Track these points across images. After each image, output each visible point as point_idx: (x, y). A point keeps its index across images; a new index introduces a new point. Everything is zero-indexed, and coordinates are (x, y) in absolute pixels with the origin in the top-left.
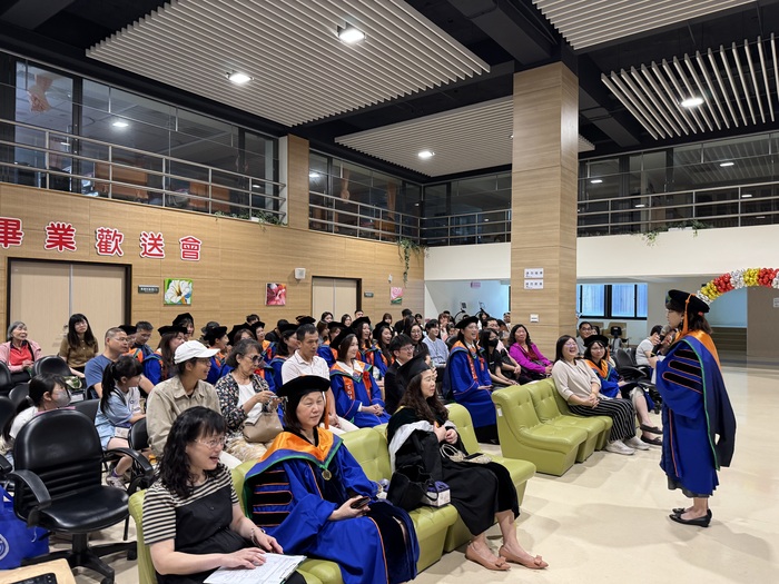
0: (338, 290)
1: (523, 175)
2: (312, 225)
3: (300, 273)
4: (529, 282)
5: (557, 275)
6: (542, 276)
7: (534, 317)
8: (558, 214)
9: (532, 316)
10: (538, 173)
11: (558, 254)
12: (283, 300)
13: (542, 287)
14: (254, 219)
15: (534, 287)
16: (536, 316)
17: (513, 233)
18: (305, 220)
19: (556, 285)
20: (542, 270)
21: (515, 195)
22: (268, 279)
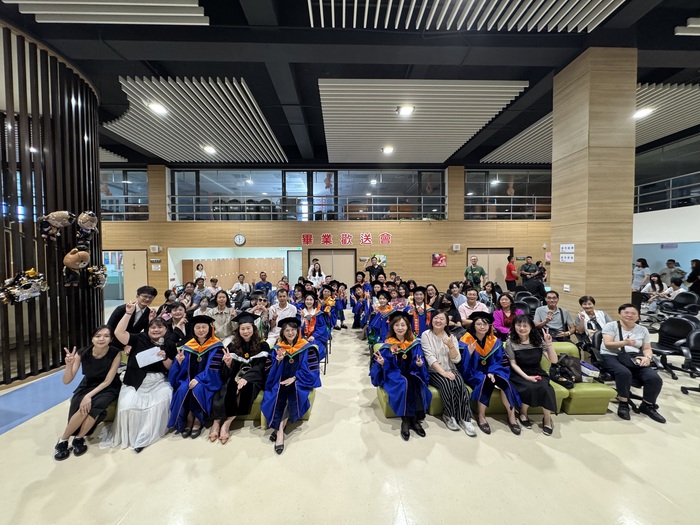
0: (492, 256)
1: (560, 162)
2: (467, 217)
3: (457, 246)
4: (563, 255)
5: (585, 250)
6: (573, 251)
7: (567, 287)
8: (586, 193)
9: (565, 286)
10: (570, 158)
11: (585, 231)
12: (444, 263)
13: (572, 261)
14: (424, 219)
15: (567, 260)
16: (568, 286)
17: (552, 214)
18: (462, 214)
19: (584, 259)
20: (573, 245)
21: (554, 181)
22: (433, 252)
